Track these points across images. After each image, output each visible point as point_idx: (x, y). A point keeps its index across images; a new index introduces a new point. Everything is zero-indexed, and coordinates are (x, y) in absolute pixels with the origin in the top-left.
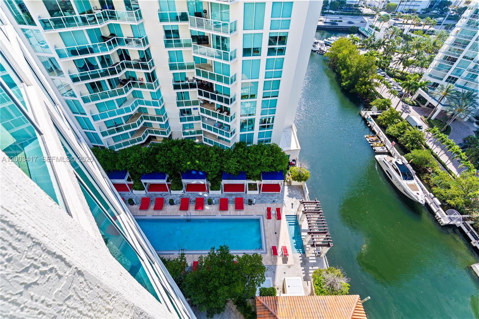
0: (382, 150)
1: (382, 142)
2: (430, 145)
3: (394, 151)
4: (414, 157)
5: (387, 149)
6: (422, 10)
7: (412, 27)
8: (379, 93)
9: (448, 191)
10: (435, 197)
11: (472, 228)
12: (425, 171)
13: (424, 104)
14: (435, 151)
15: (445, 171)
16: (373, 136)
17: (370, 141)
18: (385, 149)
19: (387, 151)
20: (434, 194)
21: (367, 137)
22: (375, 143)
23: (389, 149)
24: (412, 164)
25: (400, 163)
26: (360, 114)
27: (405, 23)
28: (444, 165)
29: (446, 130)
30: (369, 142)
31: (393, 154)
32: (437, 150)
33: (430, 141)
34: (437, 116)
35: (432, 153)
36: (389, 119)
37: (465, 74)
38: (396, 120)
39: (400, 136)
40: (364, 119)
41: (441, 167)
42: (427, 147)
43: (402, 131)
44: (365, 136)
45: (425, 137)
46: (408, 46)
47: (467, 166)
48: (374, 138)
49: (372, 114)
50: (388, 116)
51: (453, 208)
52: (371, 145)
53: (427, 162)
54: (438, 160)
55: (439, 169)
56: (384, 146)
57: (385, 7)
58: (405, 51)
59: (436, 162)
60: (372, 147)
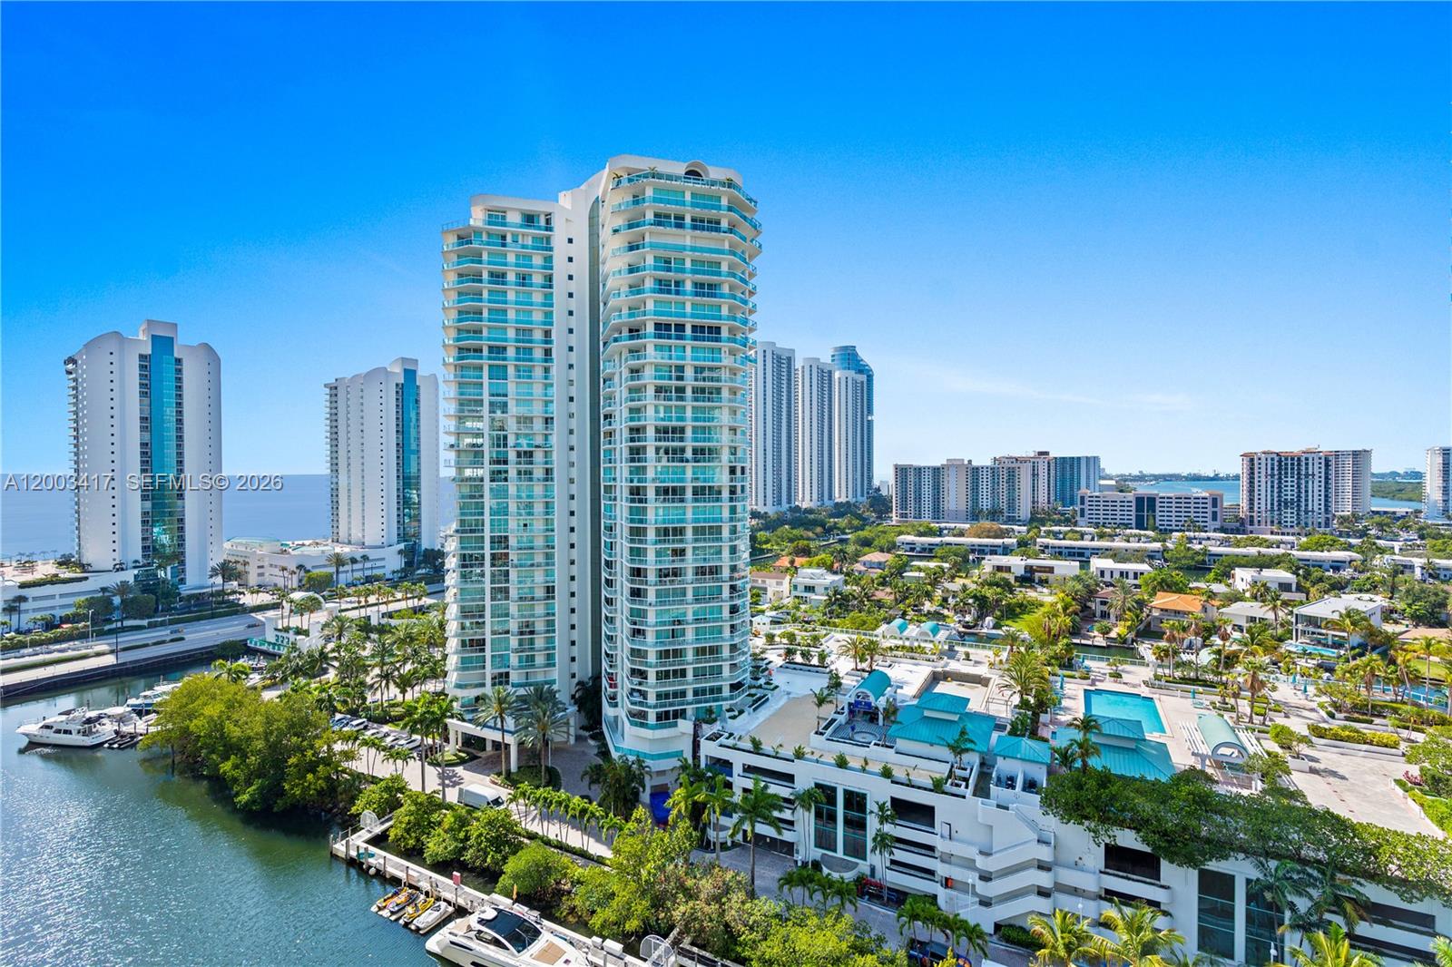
0: (437, 914)
1: (427, 894)
2: (535, 827)
3: (468, 894)
4: (516, 877)
5: (449, 903)
6: (394, 572)
7: (383, 609)
8: (366, 773)
9: (614, 904)
10: (605, 938)
11: (695, 949)
12: (559, 893)
13: (484, 749)
14: (552, 837)
15: (591, 864)
16: (396, 894)
17: (393, 913)
18: (443, 904)
19: (451, 909)
20: (601, 936)
21: (380, 909)
22: (410, 910)
23: (453, 901)
24: (522, 899)
25: (491, 914)
26: (334, 857)
27: (363, 604)
28: (583, 854)
29: (550, 775)
30: (393, 918)
31: (468, 907)
32: (553, 831)
33: (533, 820)
34: (518, 759)
35: (548, 843)
36: (418, 824)
37: (514, 660)
38: (435, 817)
39: (464, 849)
40: (354, 864)
41: (580, 861)
42: (532, 836)
43: (462, 835)
44: (374, 909)
45: (516, 817)
46: (384, 644)
47: (613, 827)
48: (402, 898)
49: (369, 836)
50: (412, 818)
51: (646, 933)
52: (401, 922)
53: (548, 870)
54: (567, 851)
55: (578, 870)
56: (438, 899)
57: (303, 582)
58: (383, 657)
59: (566, 859)
60: (406, 925)
